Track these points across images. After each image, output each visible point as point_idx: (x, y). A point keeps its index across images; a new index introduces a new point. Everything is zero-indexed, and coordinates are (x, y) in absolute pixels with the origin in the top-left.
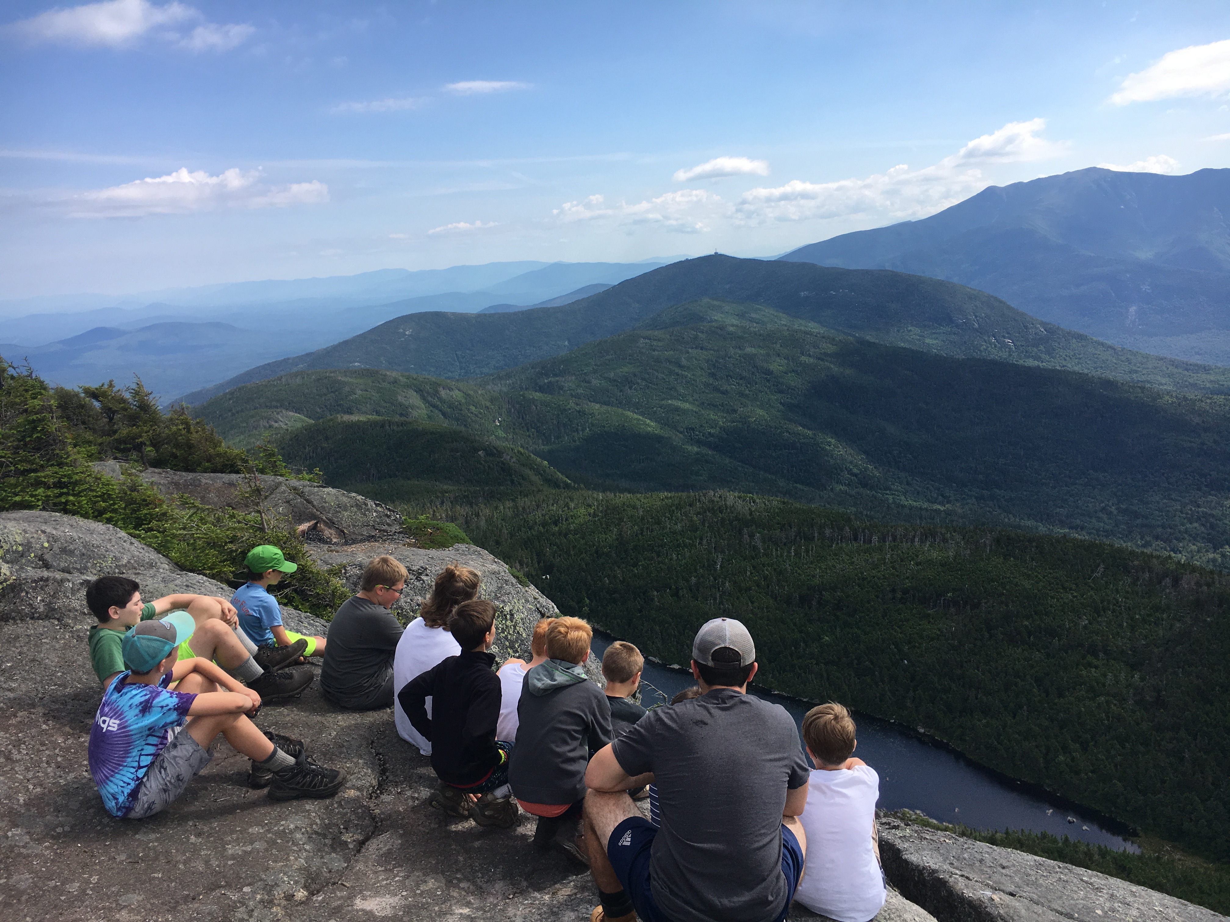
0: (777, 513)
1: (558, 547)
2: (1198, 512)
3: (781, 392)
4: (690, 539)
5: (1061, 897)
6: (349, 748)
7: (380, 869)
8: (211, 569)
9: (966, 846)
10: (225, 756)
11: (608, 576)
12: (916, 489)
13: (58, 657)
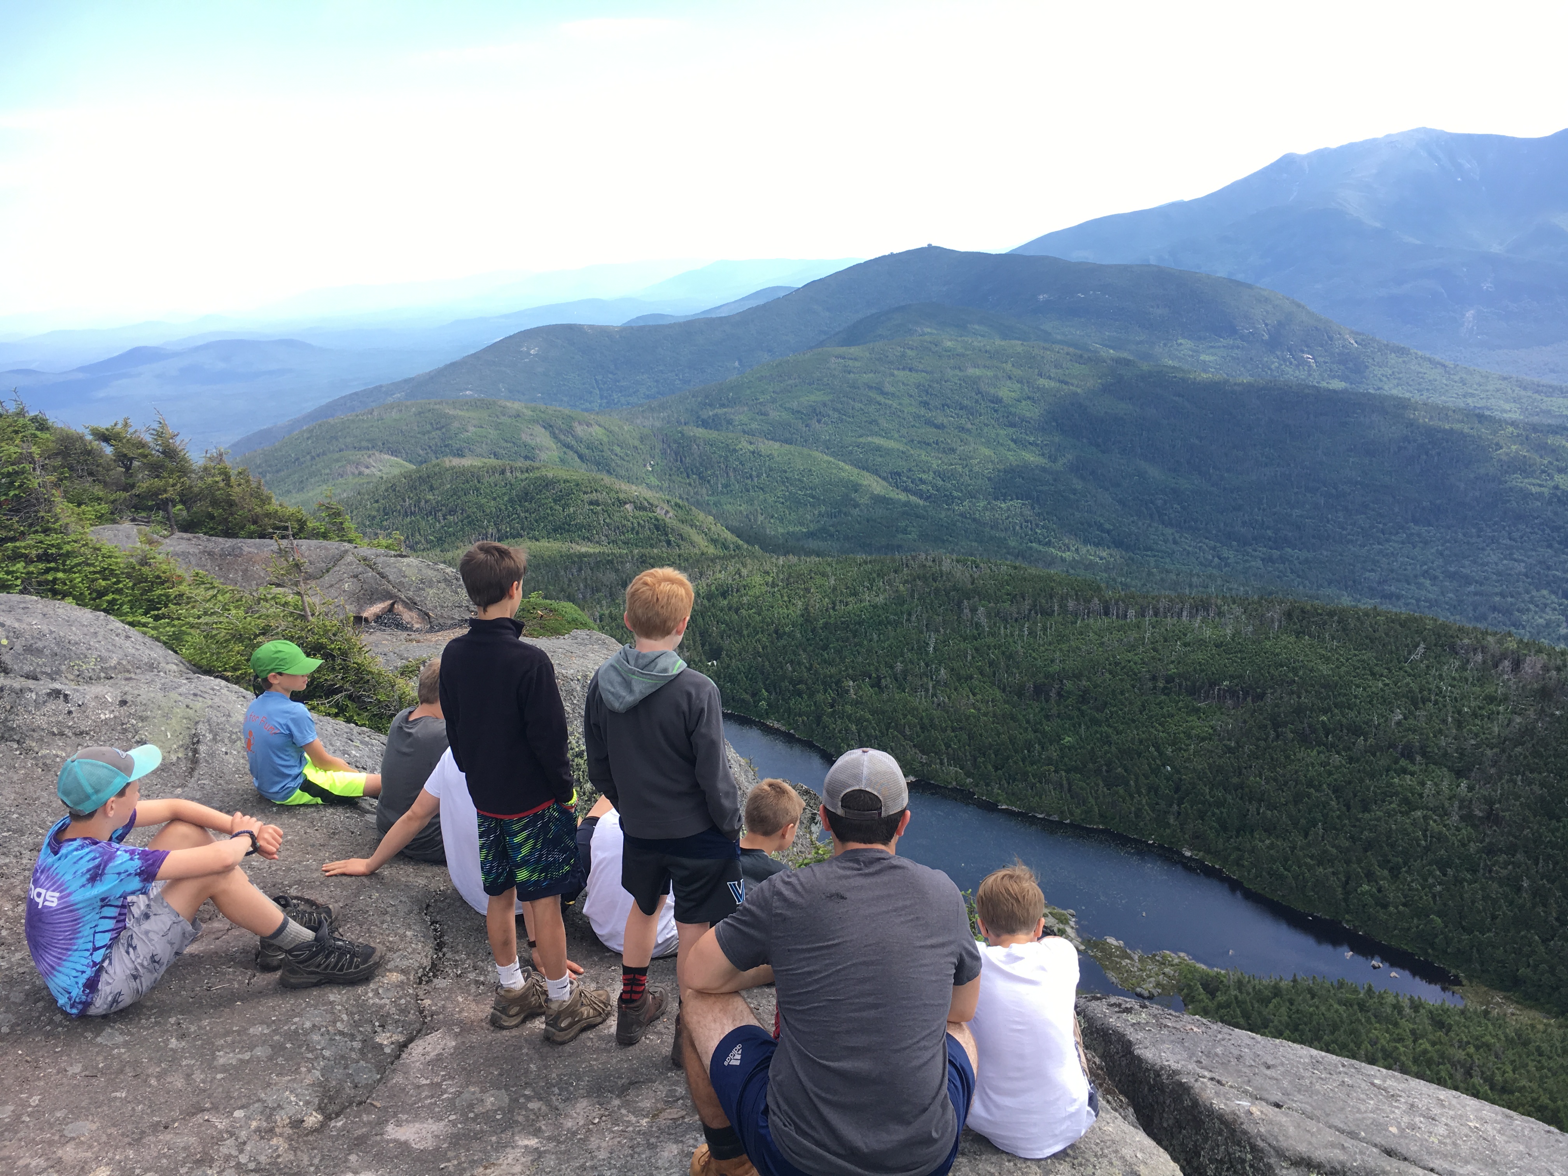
0: (1007, 581)
1: (727, 625)
2: (1547, 576)
3: (1012, 425)
4: (895, 615)
5: (1342, 1109)
6: (395, 916)
7: (425, 1082)
8: (235, 669)
9: (1220, 1036)
10: (227, 926)
11: (792, 662)
12: (1185, 549)
13: (15, 792)
